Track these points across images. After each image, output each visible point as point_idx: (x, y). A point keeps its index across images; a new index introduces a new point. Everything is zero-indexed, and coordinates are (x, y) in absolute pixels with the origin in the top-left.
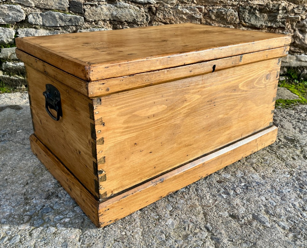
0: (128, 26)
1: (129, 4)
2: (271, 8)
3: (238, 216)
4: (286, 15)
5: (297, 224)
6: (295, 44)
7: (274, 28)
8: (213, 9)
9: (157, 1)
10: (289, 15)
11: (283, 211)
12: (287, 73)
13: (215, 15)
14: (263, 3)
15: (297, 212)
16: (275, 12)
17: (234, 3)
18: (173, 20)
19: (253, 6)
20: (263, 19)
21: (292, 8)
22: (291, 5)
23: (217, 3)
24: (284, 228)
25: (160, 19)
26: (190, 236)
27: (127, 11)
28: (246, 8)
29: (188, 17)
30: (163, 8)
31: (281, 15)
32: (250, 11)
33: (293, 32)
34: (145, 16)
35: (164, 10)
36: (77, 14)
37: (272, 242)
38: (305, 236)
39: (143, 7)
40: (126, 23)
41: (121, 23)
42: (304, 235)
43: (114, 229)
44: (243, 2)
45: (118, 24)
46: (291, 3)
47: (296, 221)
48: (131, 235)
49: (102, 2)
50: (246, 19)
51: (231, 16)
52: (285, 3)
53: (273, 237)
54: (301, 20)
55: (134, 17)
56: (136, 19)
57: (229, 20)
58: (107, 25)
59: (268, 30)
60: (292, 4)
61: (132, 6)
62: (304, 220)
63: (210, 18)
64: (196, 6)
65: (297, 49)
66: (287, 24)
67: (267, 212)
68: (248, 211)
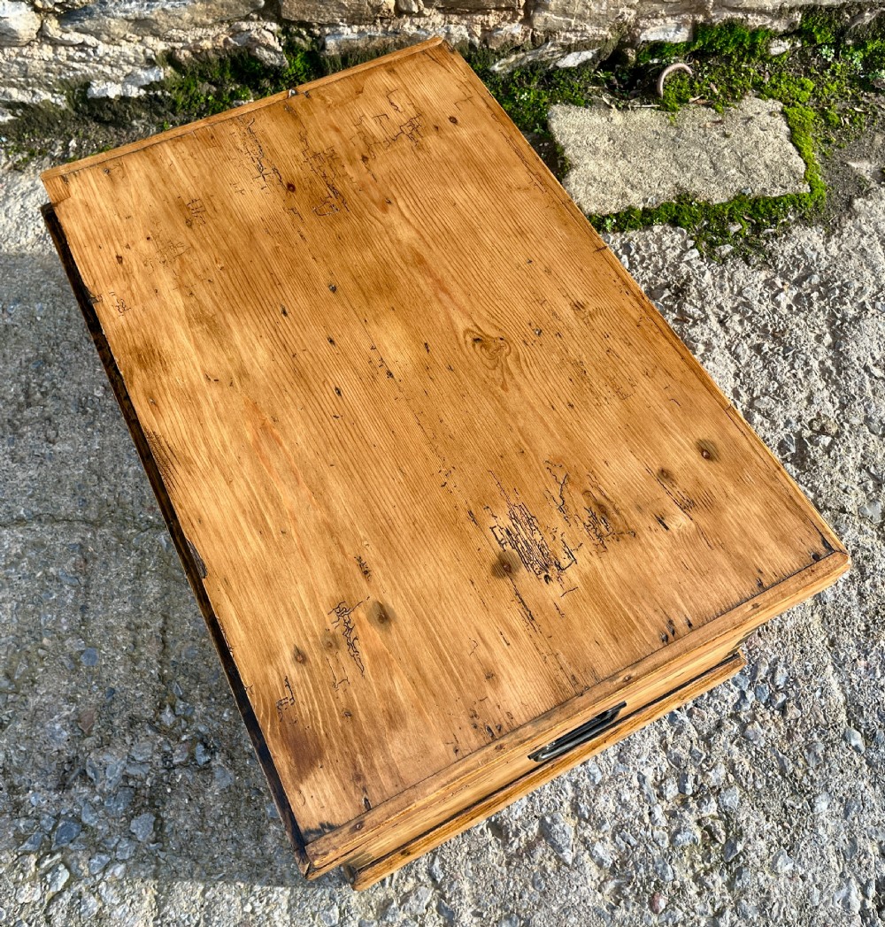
3: (507, 828)
5: (632, 848)
11: (611, 807)
12: (801, 26)
15: (643, 807)
24: (600, 864)
26: (392, 907)
37: (565, 913)
38: (639, 890)
42: (639, 884)
43: (227, 897)
47: (631, 840)
48: (264, 912)
53: (569, 897)
62: (652, 834)
67: (575, 808)
68: (533, 808)
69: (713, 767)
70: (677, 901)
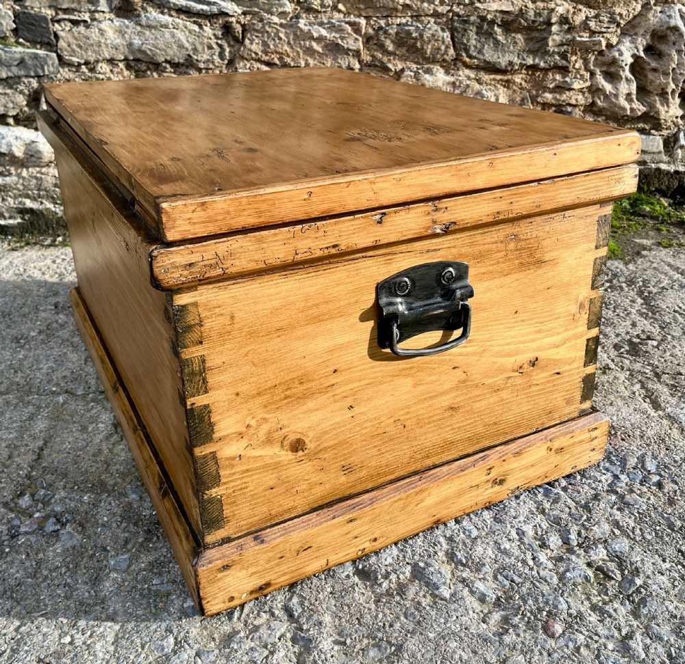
0: (175, 73)
1: (172, 16)
2: (532, 18)
3: (375, 572)
4: (569, 36)
5: (517, 585)
6: (595, 109)
7: (541, 70)
8: (388, 25)
9: (245, 9)
10: (576, 35)
11: (490, 552)
13: (392, 41)
14: (511, 9)
15: (525, 553)
16: (541, 30)
17: (440, 9)
18: (288, 56)
19: (486, 16)
20: (514, 47)
21: (584, 18)
22: (580, 10)
23: (396, 10)
24: (482, 599)
25: (256, 54)
26: (238, 636)
27: (167, 35)
28: (469, 21)
29: (325, 47)
30: (260, 25)
31: (556, 37)
32: (479, 28)
33: (591, 78)
34: (215, 46)
35: (263, 32)
36: (38, 46)
37: (444, 639)
38: (529, 618)
39: (209, 25)
40: (168, 66)
41: (157, 66)
42: (529, 614)
43: (45, 630)
44: (462, 7)
45: (149, 69)
46: (580, 7)
47: (516, 578)
48: (84, 643)
49: (101, 14)
50: (473, 48)
51: (433, 42)
52: (566, 5)
53: (448, 625)
54: (607, 47)
55: (187, 49)
56: (194, 54)
57: (428, 53)
58: (121, 72)
59: (528, 74)
60: (584, 9)
61: (181, 21)
62: (538, 573)
63: (382, 47)
64: (344, 17)
65: (600, 119)
66: (574, 58)
67: (451, 556)
68: (404, 557)
69: (596, 523)
70: (576, 627)
